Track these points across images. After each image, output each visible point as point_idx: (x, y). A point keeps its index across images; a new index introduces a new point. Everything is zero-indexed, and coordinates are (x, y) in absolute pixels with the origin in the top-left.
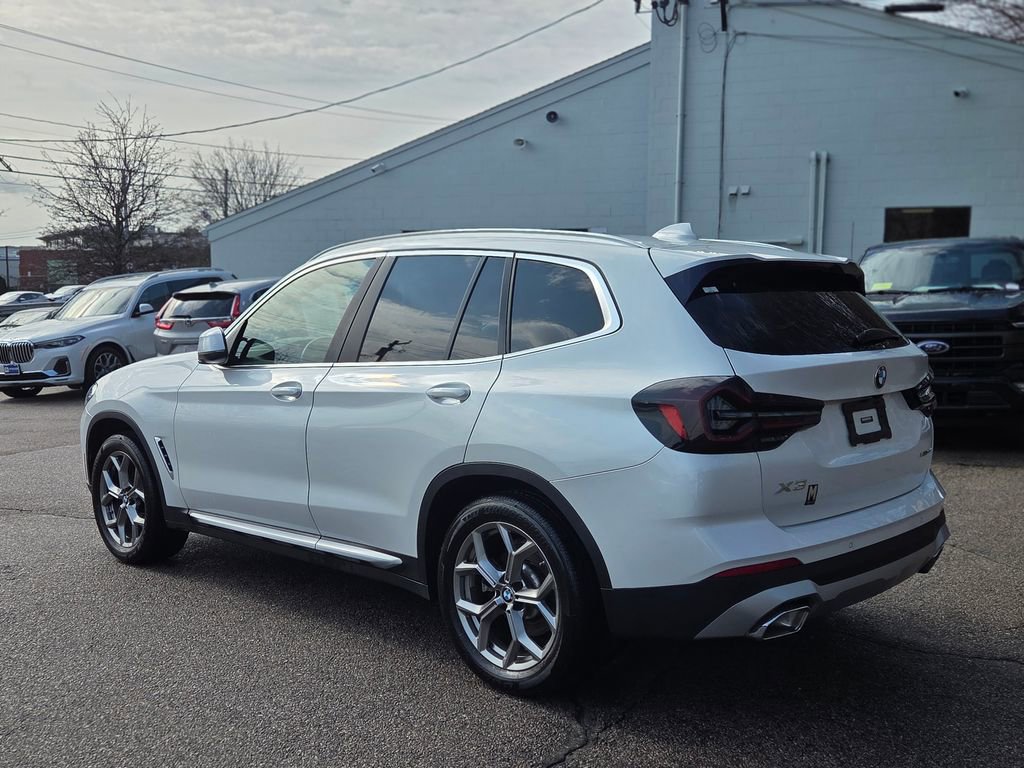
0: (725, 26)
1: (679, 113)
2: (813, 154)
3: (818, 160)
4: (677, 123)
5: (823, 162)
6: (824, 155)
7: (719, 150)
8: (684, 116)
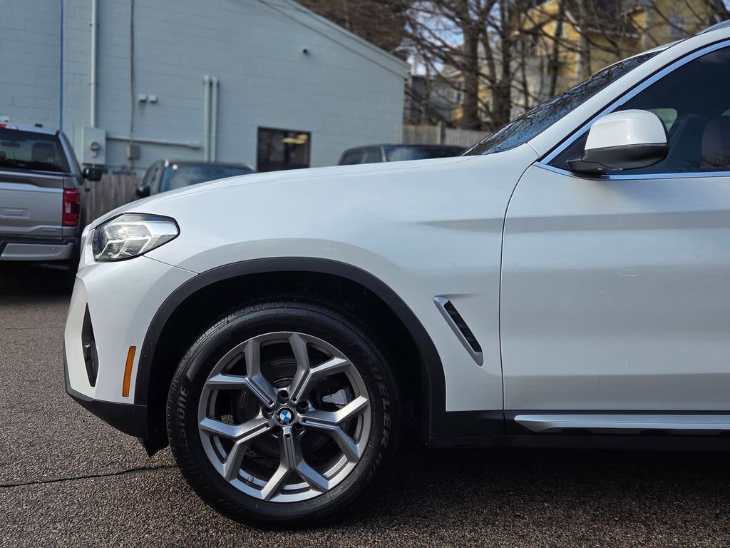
1: (93, 22)
2: (206, 78)
3: (211, 84)
4: (91, 31)
5: (215, 85)
6: (215, 80)
7: (129, 62)
8: (98, 26)
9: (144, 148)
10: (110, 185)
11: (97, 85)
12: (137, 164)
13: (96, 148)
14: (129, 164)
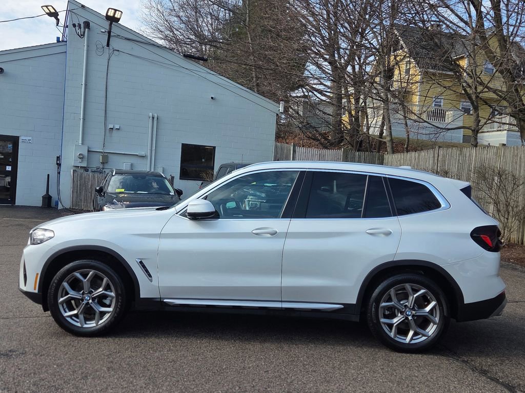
0: (108, 45)
1: (83, 83)
2: (151, 114)
3: (153, 118)
4: (82, 88)
5: (155, 119)
6: (156, 116)
7: (104, 106)
8: (86, 85)
9: (111, 157)
10: (89, 179)
11: (84, 119)
12: (106, 166)
13: (81, 157)
14: (101, 167)
